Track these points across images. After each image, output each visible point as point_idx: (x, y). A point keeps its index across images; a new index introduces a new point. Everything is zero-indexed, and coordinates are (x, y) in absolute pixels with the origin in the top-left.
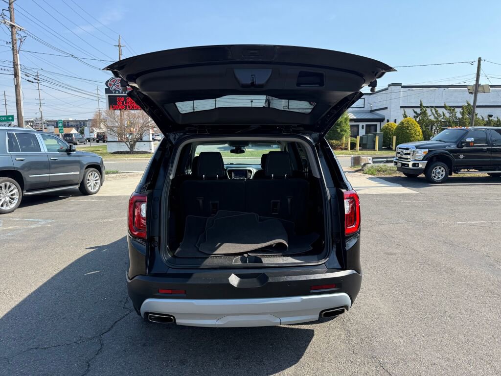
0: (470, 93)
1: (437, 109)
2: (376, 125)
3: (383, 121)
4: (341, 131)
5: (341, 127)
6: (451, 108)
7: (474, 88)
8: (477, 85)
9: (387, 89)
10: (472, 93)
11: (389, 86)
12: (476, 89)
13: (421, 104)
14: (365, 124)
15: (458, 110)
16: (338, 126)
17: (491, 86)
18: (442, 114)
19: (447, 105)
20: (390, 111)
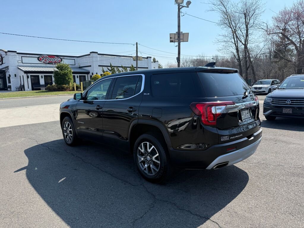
0: (134, 60)
1: (119, 68)
2: (85, 76)
3: (89, 74)
4: (68, 79)
5: (68, 76)
6: (125, 68)
7: (136, 58)
8: (137, 56)
9: (89, 55)
10: (135, 60)
11: (91, 53)
12: (137, 58)
13: (111, 65)
14: (78, 75)
15: (128, 69)
16: (66, 75)
17: (143, 58)
18: (121, 71)
19: (123, 66)
20: (93, 68)
